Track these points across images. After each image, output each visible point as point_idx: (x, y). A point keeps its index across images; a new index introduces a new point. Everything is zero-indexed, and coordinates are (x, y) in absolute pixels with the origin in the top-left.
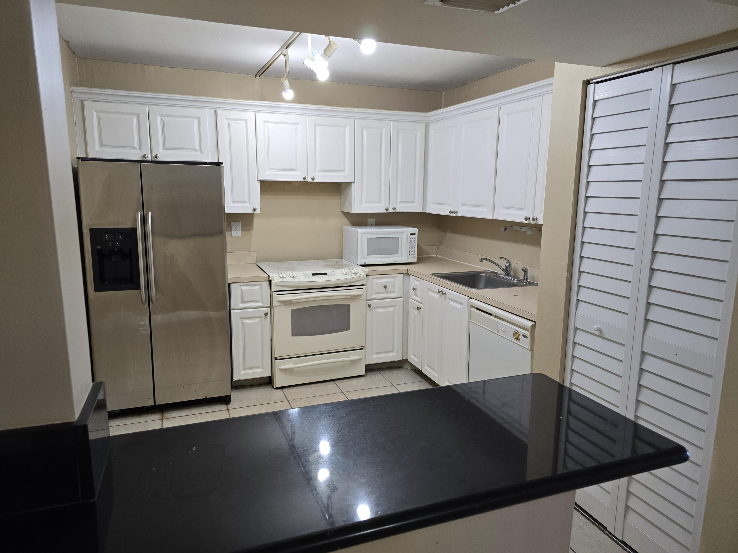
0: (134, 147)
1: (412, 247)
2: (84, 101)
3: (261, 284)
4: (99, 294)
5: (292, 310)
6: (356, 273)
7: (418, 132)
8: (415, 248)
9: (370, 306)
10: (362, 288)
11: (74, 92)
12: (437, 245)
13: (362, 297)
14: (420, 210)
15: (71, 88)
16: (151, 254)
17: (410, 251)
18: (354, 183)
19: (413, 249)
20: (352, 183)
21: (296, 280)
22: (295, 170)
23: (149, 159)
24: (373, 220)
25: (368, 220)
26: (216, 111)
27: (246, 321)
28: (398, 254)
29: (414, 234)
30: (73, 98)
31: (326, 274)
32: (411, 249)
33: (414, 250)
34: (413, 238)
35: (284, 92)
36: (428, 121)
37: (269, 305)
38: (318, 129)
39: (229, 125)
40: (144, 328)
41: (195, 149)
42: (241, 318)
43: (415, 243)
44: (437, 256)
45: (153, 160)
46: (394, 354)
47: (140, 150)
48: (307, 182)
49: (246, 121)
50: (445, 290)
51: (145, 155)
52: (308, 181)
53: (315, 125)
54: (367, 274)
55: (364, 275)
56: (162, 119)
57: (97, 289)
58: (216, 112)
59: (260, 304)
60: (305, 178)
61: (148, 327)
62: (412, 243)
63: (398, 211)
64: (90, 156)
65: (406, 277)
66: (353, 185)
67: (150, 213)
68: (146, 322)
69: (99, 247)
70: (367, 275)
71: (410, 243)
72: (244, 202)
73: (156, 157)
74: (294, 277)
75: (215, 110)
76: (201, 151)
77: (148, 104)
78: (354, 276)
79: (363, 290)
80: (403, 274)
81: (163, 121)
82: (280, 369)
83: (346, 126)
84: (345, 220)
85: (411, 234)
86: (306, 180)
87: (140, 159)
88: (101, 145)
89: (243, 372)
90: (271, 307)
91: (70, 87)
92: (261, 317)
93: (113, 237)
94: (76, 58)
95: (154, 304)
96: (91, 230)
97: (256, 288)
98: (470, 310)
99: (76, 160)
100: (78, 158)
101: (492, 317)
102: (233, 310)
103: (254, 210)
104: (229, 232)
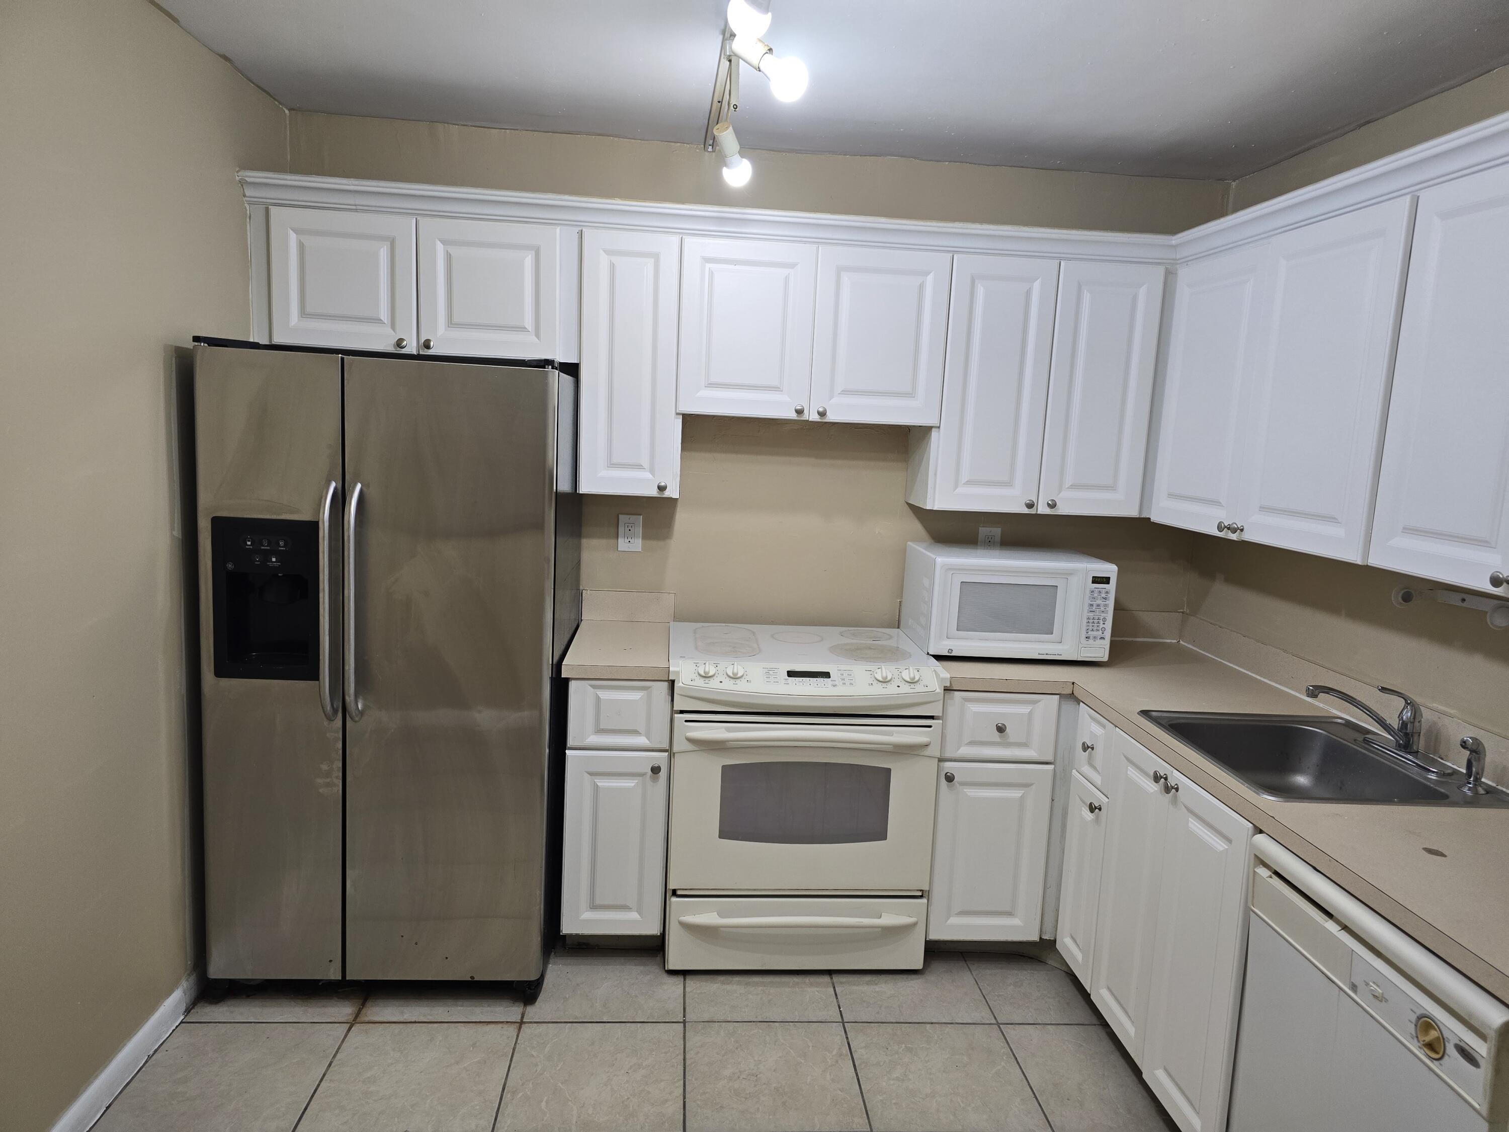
0: (378, 321)
1: (1096, 617)
2: (270, 207)
3: (650, 687)
4: (225, 682)
5: (723, 767)
6: (912, 682)
7: (1142, 292)
8: (1104, 620)
9: (950, 778)
10: (930, 727)
11: (247, 183)
12: (1182, 610)
13: (928, 752)
14: (1131, 511)
15: (239, 174)
16: (349, 593)
17: (1091, 628)
18: (939, 427)
19: (1098, 623)
20: (933, 429)
21: (741, 687)
22: (776, 389)
23: (411, 348)
24: (997, 531)
25: (980, 528)
26: (582, 231)
27: (602, 783)
28: (1052, 634)
29: (1106, 580)
30: (245, 199)
31: (826, 675)
32: (1093, 623)
33: (1101, 626)
34: (1100, 592)
36: (1176, 260)
37: (666, 746)
38: (846, 278)
39: (612, 267)
40: (328, 780)
41: (523, 329)
42: (591, 774)
43: (1106, 606)
44: (1181, 642)
45: (421, 353)
46: (1016, 921)
47: (393, 326)
48: (808, 421)
49: (656, 257)
50: (1176, 777)
51: (402, 340)
52: (810, 420)
53: (840, 270)
54: (945, 687)
55: (938, 690)
56: (449, 251)
57: (220, 672)
58: (581, 234)
59: (642, 741)
60: (799, 412)
61: (337, 777)
62: (1098, 605)
63: (1064, 509)
64: (278, 340)
65: (1068, 706)
66: (934, 433)
67: (360, 486)
68: (334, 766)
69: (230, 566)
70: (944, 690)
71: (1092, 605)
72: (639, 467)
73: (427, 345)
74: (735, 677)
75: (581, 229)
76: (538, 335)
77: (417, 214)
78: (906, 689)
79: (931, 731)
80: (1058, 696)
81: (450, 255)
82: (682, 924)
83: (927, 274)
84: (917, 527)
85: (1096, 580)
86: (805, 417)
87: (391, 349)
88: (304, 313)
89: (587, 915)
90: (670, 753)
91: (237, 172)
92: (642, 775)
93: (265, 543)
94: (287, 112)
95: (356, 722)
96: (217, 522)
97: (635, 696)
98: (1255, 871)
99: (190, 344)
100: (196, 339)
101: (1331, 926)
102: (571, 749)
103: (662, 489)
104: (612, 542)
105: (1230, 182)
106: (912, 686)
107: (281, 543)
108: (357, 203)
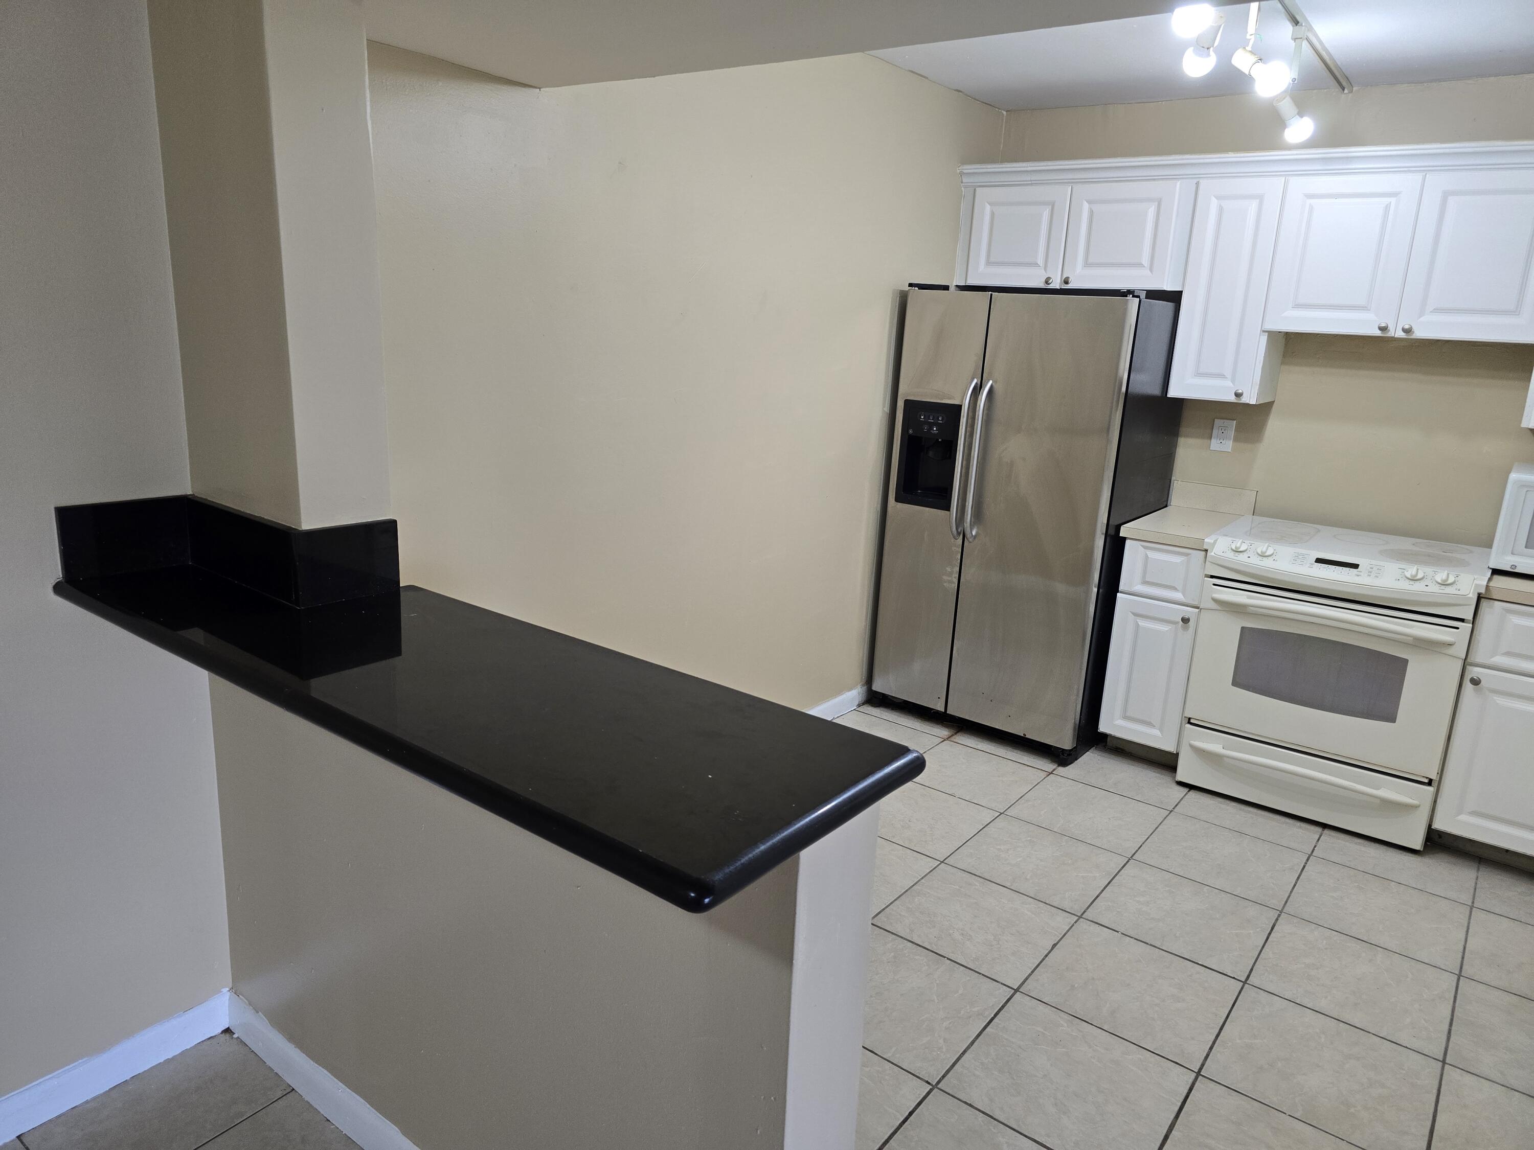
0: (1036, 265)
2: (975, 188)
3: (1188, 554)
4: (900, 505)
5: (1242, 628)
6: (1445, 584)
9: (1476, 682)
10: (1457, 628)
11: (964, 173)
13: (1451, 651)
15: (959, 169)
16: (974, 454)
21: (1267, 563)
22: (1364, 308)
23: (1056, 284)
26: (1199, 182)
27: (1143, 623)
30: (963, 184)
31: (1356, 566)
37: (1196, 603)
38: (1452, 200)
39: (1221, 209)
40: (950, 579)
41: (1140, 265)
42: (1135, 614)
45: (1062, 288)
47: (1045, 269)
48: (1394, 337)
49: (1257, 197)
51: (1049, 278)
52: (1395, 337)
53: (1447, 195)
54: (1481, 593)
55: (1471, 595)
56: (1092, 208)
57: (898, 499)
58: (1197, 184)
59: (1178, 596)
60: (1383, 329)
61: (955, 577)
64: (970, 282)
67: (991, 382)
68: (954, 570)
69: (911, 431)
70: (1478, 596)
72: (1222, 376)
73: (1066, 282)
74: (1263, 555)
75: (1198, 180)
76: (1151, 270)
77: (1073, 182)
78: (1436, 589)
79: (1456, 632)
81: (1092, 211)
82: (1191, 746)
86: (1391, 333)
87: (1041, 285)
88: (988, 261)
89: (1120, 722)
90: (1198, 608)
91: (959, 167)
92: (1176, 623)
93: (931, 418)
94: (1005, 113)
95: (970, 542)
96: (907, 402)
97: (1177, 559)
99: (907, 288)
100: (911, 285)
102: (1121, 592)
103: (1238, 395)
104: (1206, 441)
106: (1443, 587)
107: (940, 418)
108: (1032, 179)
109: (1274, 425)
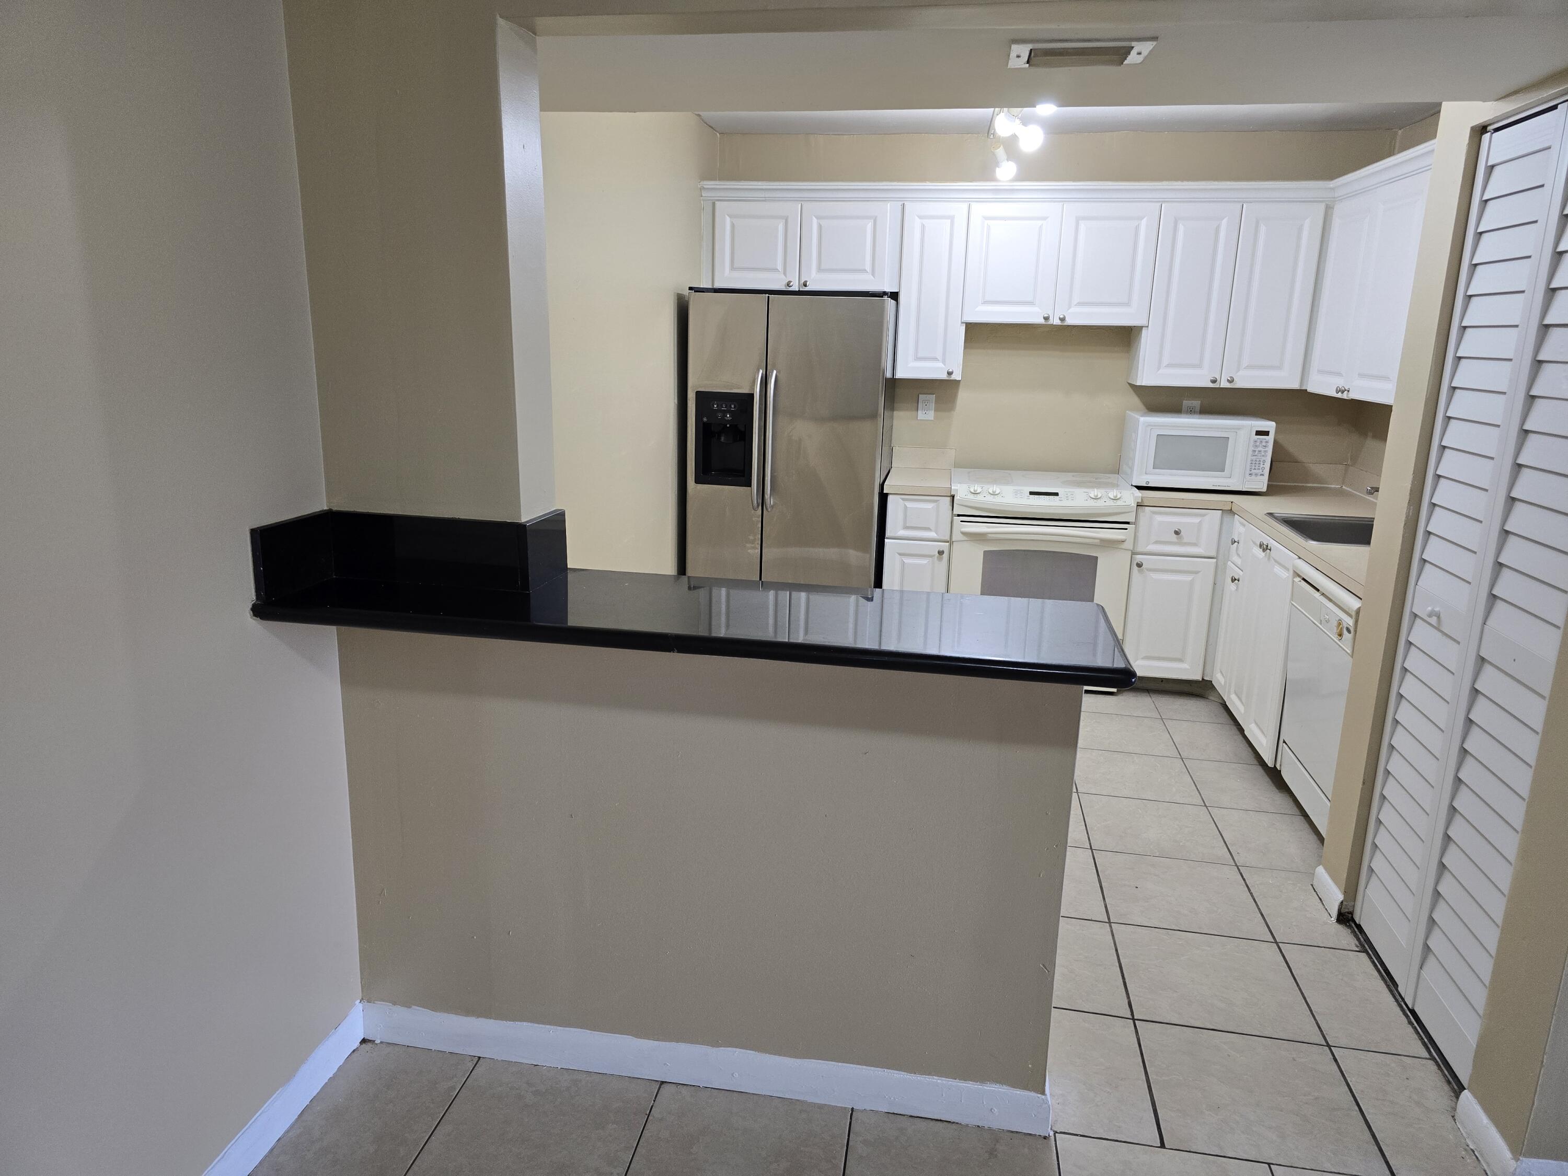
0: (776, 270)
1: (1258, 460)
2: (716, 202)
3: (938, 500)
4: (700, 486)
5: (984, 551)
6: (1115, 499)
7: (1307, 223)
8: (1264, 461)
9: (1139, 565)
10: (1126, 529)
11: (704, 188)
12: (1346, 463)
13: (1124, 546)
14: (1294, 385)
15: (701, 183)
16: (769, 434)
17: (1253, 467)
18: (1148, 327)
19: (1259, 464)
20: (1144, 328)
21: (998, 500)
22: (1031, 303)
23: (795, 288)
24: (1196, 403)
25: (1184, 401)
26: (904, 204)
27: (908, 560)
28: (1224, 471)
29: (1266, 433)
30: (702, 198)
31: (1056, 494)
32: (1255, 464)
33: (1262, 466)
34: (1261, 442)
35: (997, 168)
36: (1334, 198)
37: (948, 538)
38: (1083, 225)
39: (923, 226)
40: (753, 545)
41: (865, 271)
42: (900, 554)
43: (1266, 451)
44: (1344, 487)
45: (801, 290)
46: (1185, 666)
47: (785, 274)
48: (1052, 325)
49: (952, 218)
51: (790, 282)
52: (1054, 324)
53: (1078, 220)
54: (1138, 503)
55: (1133, 504)
56: (821, 223)
57: (698, 481)
58: (903, 206)
59: (932, 535)
60: (1046, 319)
61: (758, 544)
62: (1260, 451)
63: (1240, 384)
64: (718, 285)
65: (1227, 518)
66: (1144, 331)
67: (775, 372)
68: (756, 538)
69: (705, 419)
70: (1137, 505)
71: (1255, 451)
72: (935, 359)
73: (805, 285)
74: (994, 494)
75: (903, 202)
76: (873, 274)
77: (802, 200)
78: (1112, 503)
79: (1125, 532)
80: (1221, 511)
81: (821, 225)
83: (1141, 218)
84: (1135, 400)
85: (1259, 433)
86: (1051, 322)
87: (783, 288)
88: (733, 268)
90: (950, 542)
91: (700, 182)
92: (931, 556)
93: (724, 406)
94: (718, 134)
95: (769, 512)
96: (699, 394)
97: (929, 506)
98: (1293, 581)
100: (691, 288)
101: (1317, 594)
102: (888, 538)
103: (950, 374)
104: (914, 413)
105: (1397, 130)
106: (1115, 501)
107: (733, 406)
108: (767, 196)
109: (963, 396)
